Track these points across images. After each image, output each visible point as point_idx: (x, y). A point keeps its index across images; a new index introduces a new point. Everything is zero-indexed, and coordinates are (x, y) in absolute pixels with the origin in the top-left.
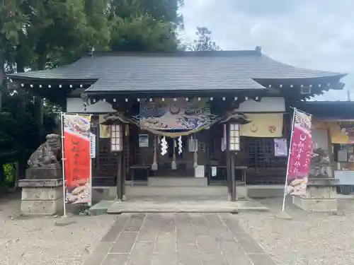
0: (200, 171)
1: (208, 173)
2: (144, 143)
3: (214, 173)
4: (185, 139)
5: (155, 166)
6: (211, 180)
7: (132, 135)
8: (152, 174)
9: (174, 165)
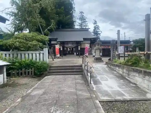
0: (75, 54)
1: (76, 54)
2: (65, 49)
3: (77, 54)
4: (72, 48)
5: (67, 52)
6: (77, 55)
7: (63, 48)
8: (67, 54)
9: (71, 52)
